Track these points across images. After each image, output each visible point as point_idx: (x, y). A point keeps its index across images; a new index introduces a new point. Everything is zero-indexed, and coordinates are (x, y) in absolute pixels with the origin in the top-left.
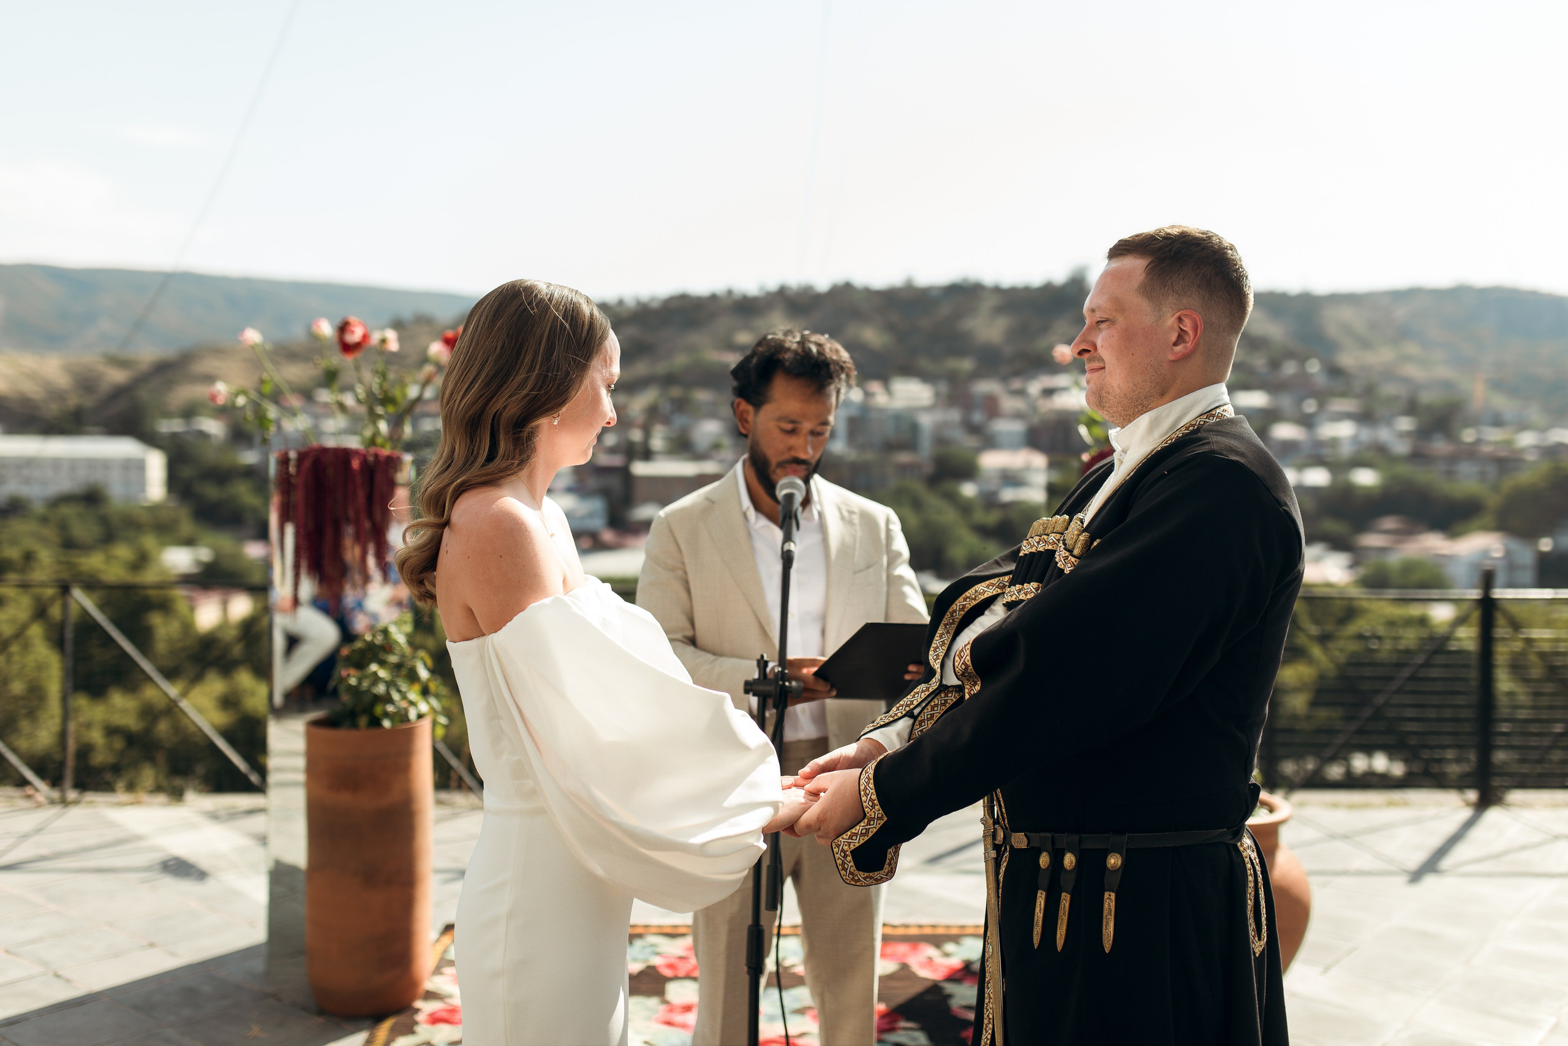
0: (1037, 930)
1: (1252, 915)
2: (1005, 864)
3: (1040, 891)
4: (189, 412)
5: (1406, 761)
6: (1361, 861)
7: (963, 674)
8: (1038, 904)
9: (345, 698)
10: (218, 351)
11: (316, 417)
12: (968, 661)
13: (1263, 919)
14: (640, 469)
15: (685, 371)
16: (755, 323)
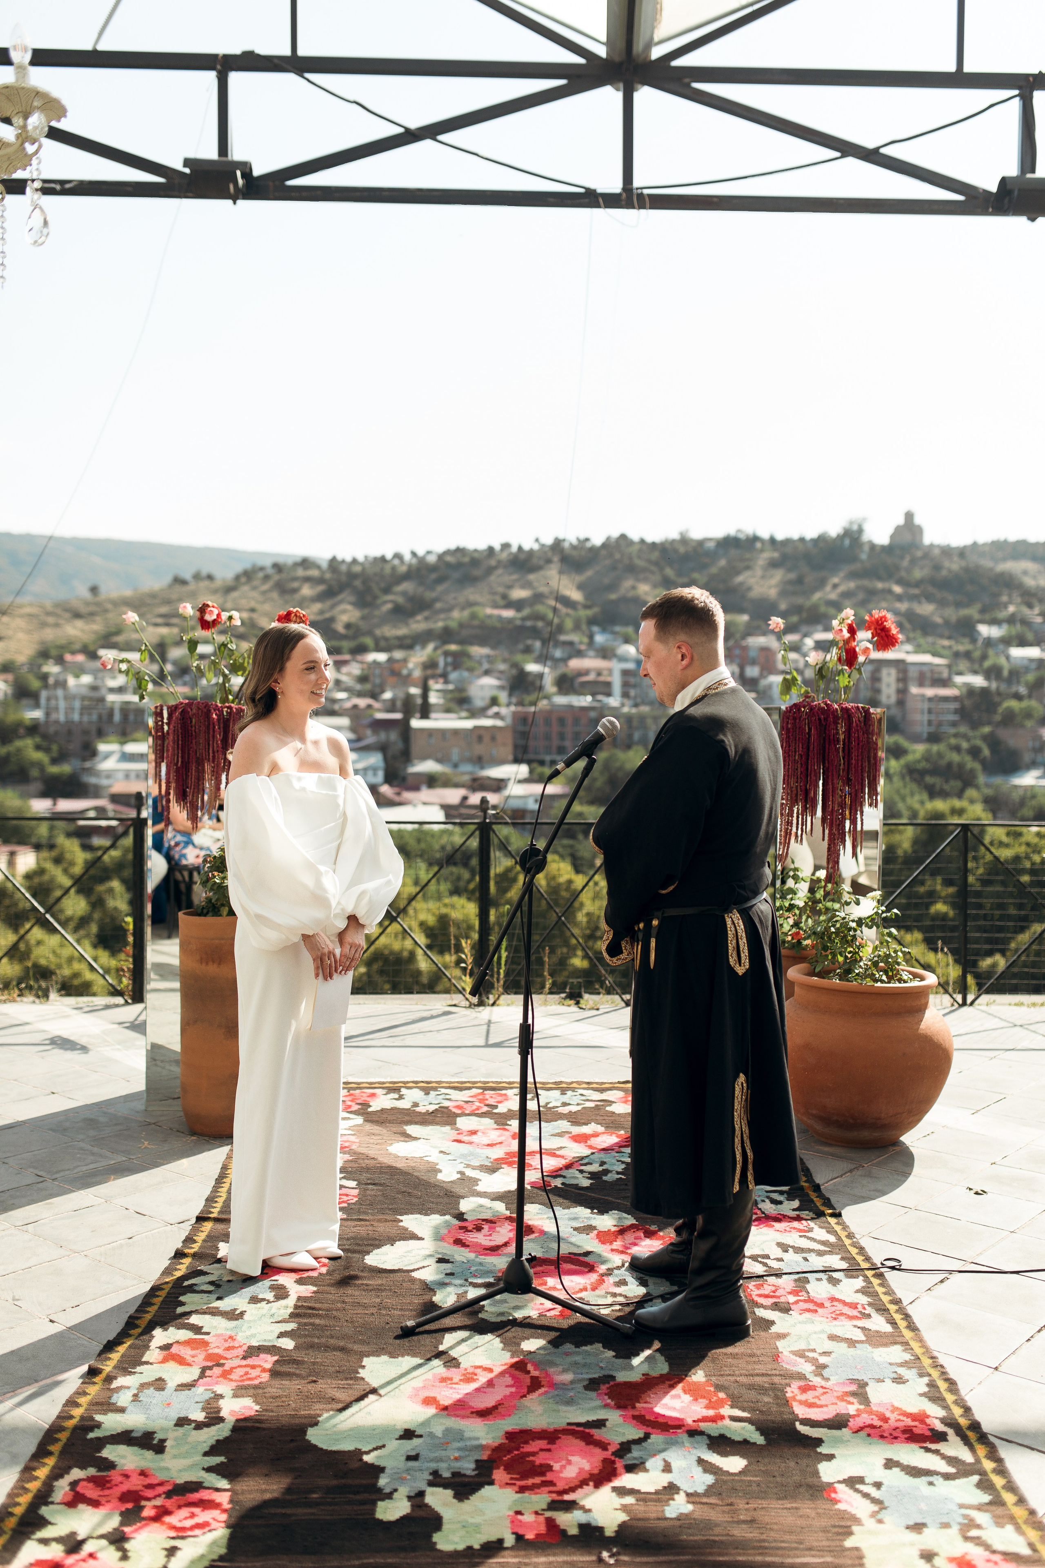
1: (734, 951)
13: (743, 954)
14: (419, 723)
15: (461, 625)
16: (531, 577)
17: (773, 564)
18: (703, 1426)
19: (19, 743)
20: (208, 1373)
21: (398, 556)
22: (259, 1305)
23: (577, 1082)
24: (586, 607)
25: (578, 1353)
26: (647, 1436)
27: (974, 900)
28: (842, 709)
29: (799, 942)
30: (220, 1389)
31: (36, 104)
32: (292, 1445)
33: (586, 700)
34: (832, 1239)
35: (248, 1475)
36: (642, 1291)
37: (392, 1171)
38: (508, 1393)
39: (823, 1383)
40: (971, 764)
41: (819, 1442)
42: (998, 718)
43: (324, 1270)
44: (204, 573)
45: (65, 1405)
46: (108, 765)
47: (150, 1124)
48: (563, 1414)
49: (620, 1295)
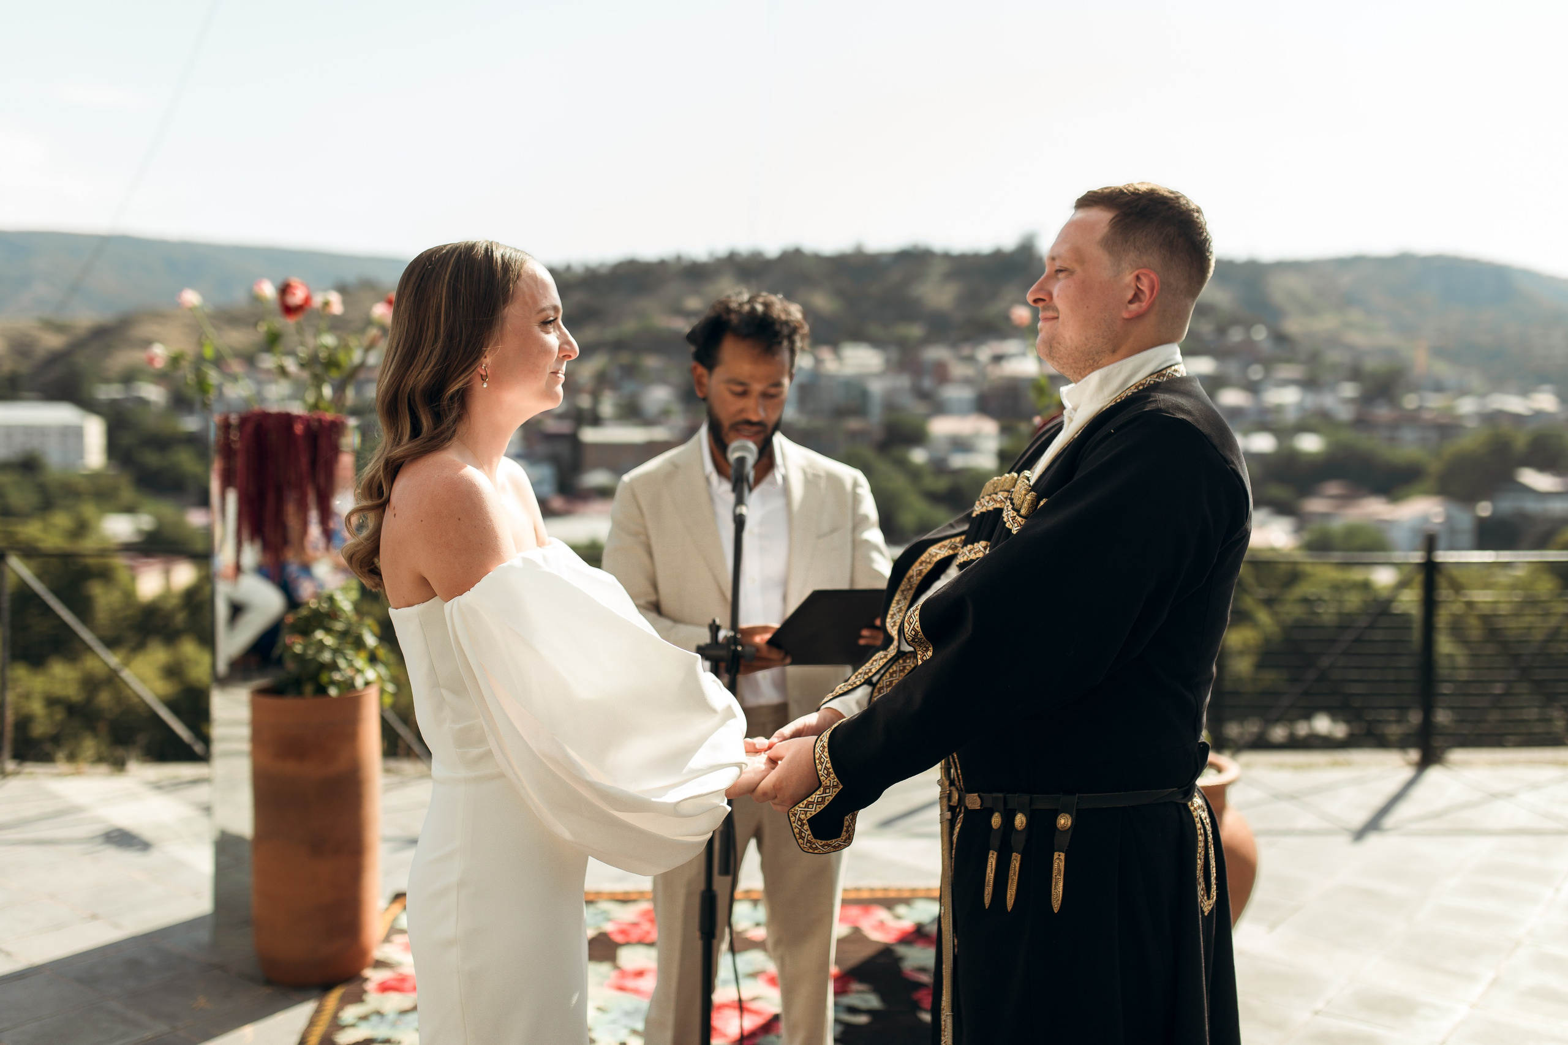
0: (989, 890)
1: (1202, 874)
2: (959, 825)
3: (991, 852)
4: (129, 378)
5: (1348, 722)
6: (1306, 820)
7: (913, 640)
8: (989, 864)
9: (291, 666)
10: (157, 315)
11: (259, 383)
12: (918, 627)
13: (1212, 878)
14: (590, 435)
15: (635, 336)
17: (948, 279)
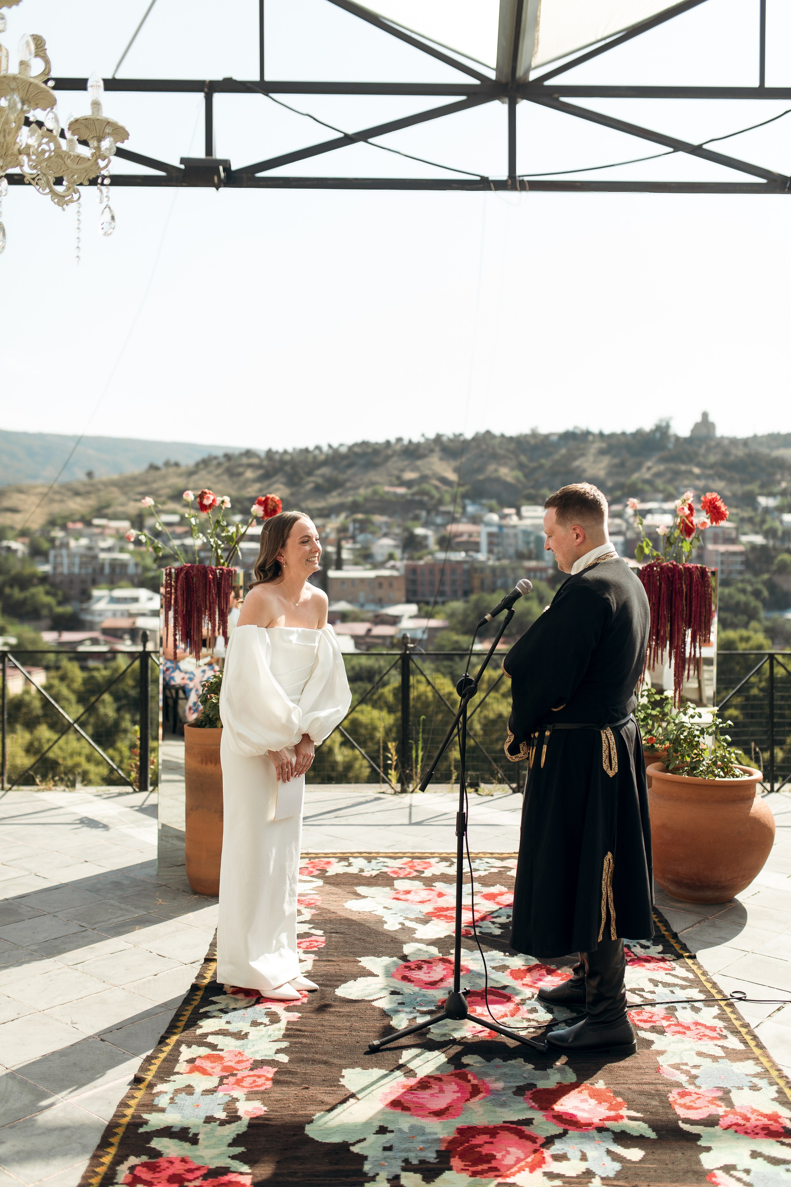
1: (607, 759)
14: (334, 574)
15: (366, 499)
16: (419, 463)
17: (602, 452)
18: (608, 1124)
19: (33, 590)
20: (225, 1081)
21: (318, 448)
22: (258, 1028)
23: (483, 853)
24: (459, 485)
25: (506, 1066)
26: (565, 1133)
27: (778, 712)
28: (685, 568)
29: (653, 746)
30: (236, 1094)
31: (107, 131)
32: (295, 1138)
33: (461, 556)
34: (691, 976)
35: (264, 1162)
36: (549, 1017)
37: (349, 922)
38: (456, 1098)
39: (696, 1090)
40: (754, 603)
41: (698, 1137)
42: (774, 567)
43: (305, 1000)
44: (173, 461)
45: (119, 1106)
46: (100, 606)
47: (161, 886)
48: (500, 1114)
49: (533, 1020)
